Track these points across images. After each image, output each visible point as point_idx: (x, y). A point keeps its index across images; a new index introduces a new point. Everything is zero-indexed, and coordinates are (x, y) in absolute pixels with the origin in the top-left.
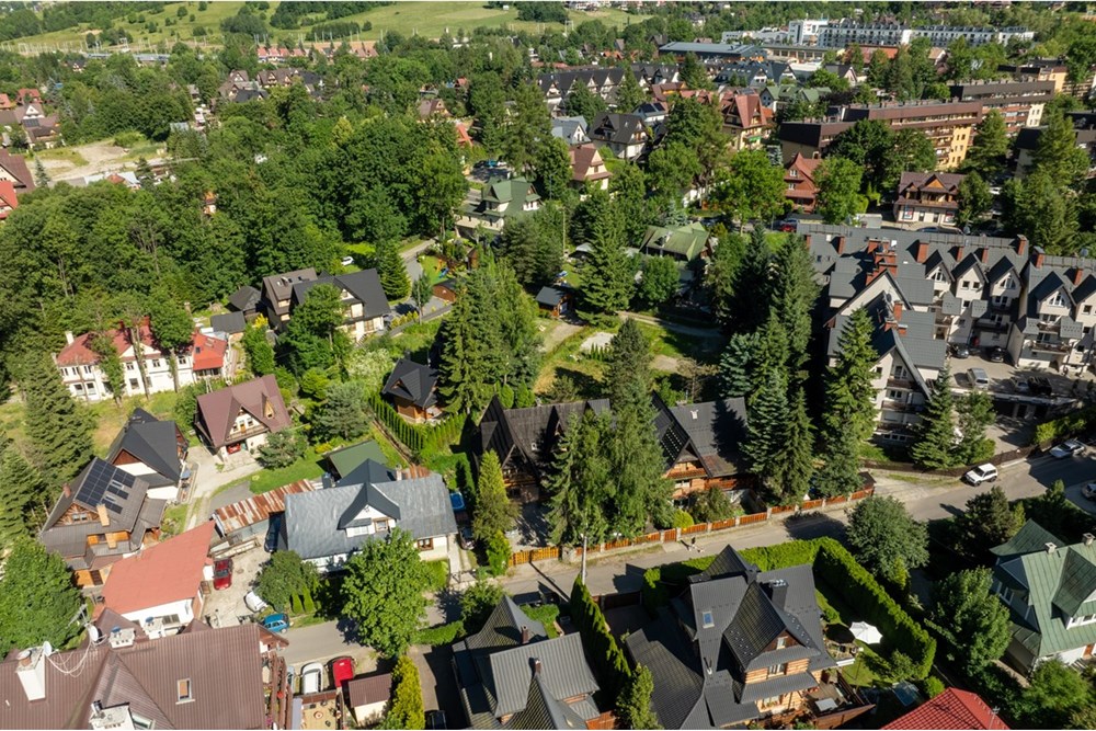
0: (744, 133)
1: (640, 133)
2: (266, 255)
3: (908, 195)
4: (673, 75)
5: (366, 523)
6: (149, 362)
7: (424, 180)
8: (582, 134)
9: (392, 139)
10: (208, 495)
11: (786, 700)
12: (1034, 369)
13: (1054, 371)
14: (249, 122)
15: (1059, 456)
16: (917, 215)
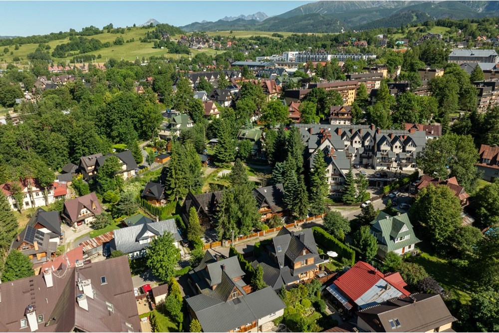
0: (270, 96)
1: (229, 96)
2: (79, 149)
3: (334, 114)
4: (239, 74)
5: (146, 238)
6: (34, 194)
7: (145, 116)
8: (206, 97)
9: (130, 100)
10: (72, 241)
11: (308, 275)
12: (382, 170)
13: (388, 170)
14: (58, 97)
15: (392, 196)
16: (338, 122)
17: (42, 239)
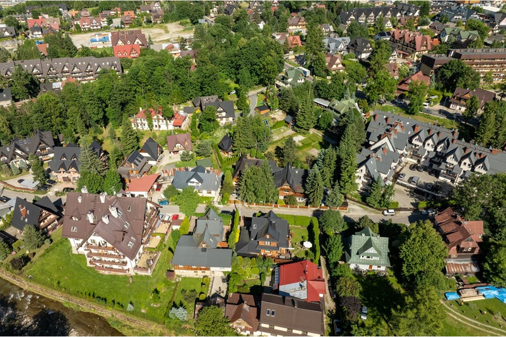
0: (417, 53)
1: (369, 48)
2: (205, 88)
3: (456, 98)
5: (193, 182)
6: (161, 121)
7: (264, 66)
8: (343, 47)
9: (256, 49)
12: (445, 182)
13: (452, 184)
14: (222, 25)
15: (423, 213)
16: (458, 107)
17: (140, 161)
